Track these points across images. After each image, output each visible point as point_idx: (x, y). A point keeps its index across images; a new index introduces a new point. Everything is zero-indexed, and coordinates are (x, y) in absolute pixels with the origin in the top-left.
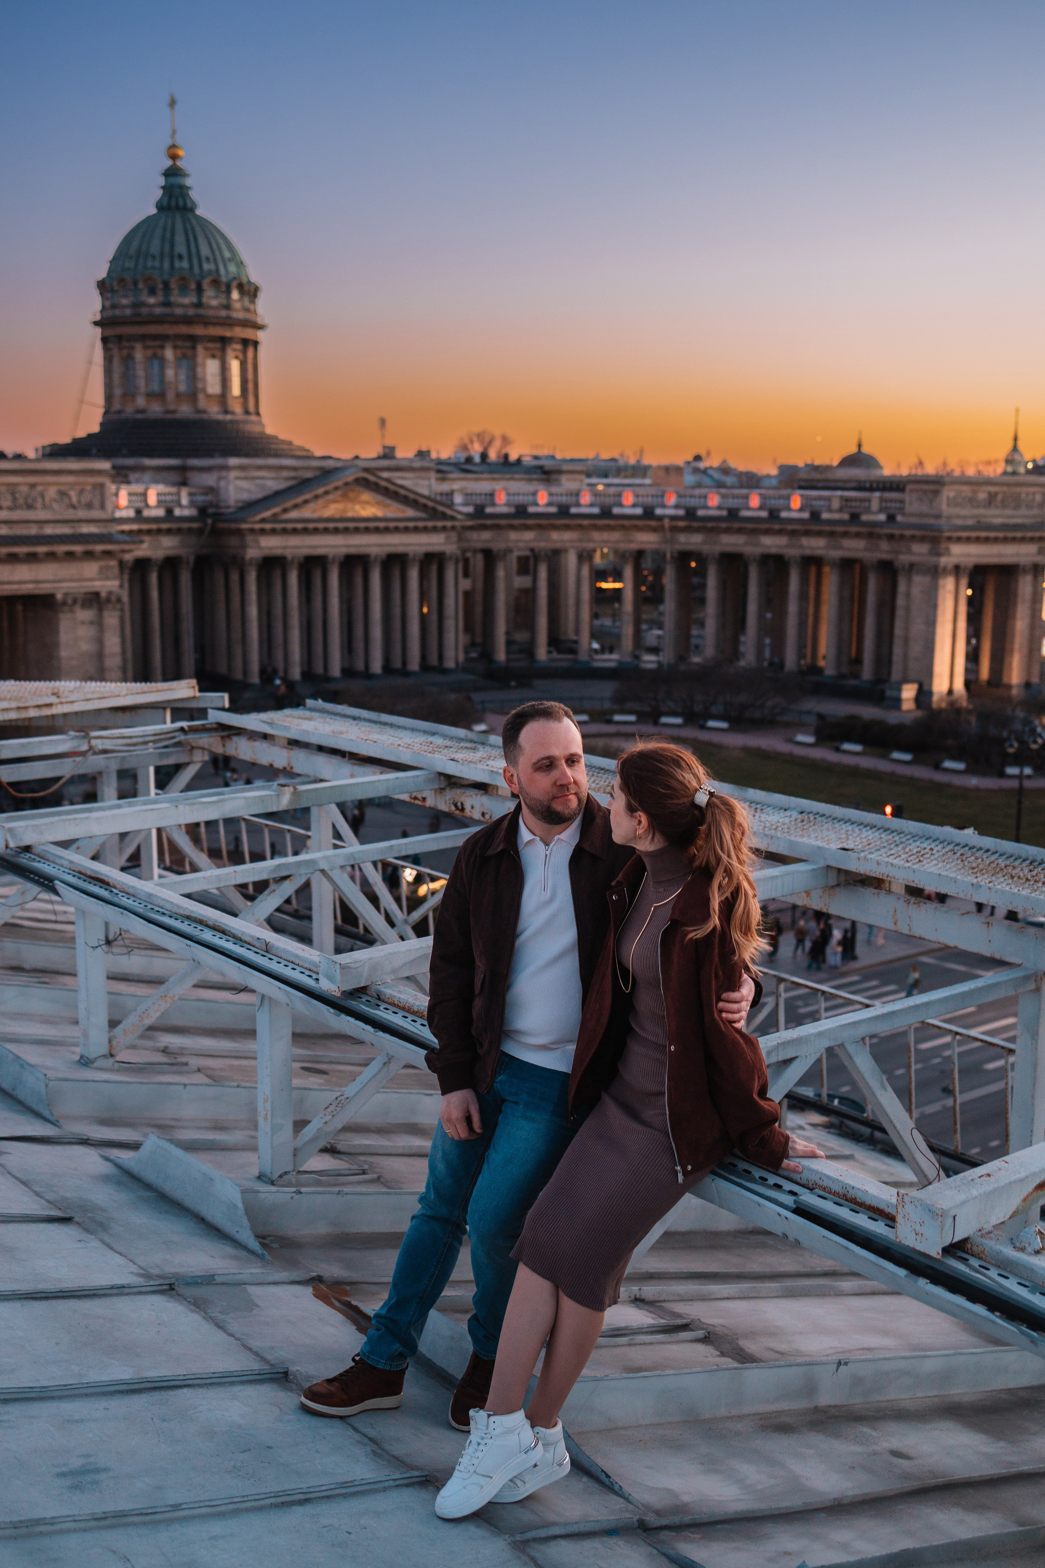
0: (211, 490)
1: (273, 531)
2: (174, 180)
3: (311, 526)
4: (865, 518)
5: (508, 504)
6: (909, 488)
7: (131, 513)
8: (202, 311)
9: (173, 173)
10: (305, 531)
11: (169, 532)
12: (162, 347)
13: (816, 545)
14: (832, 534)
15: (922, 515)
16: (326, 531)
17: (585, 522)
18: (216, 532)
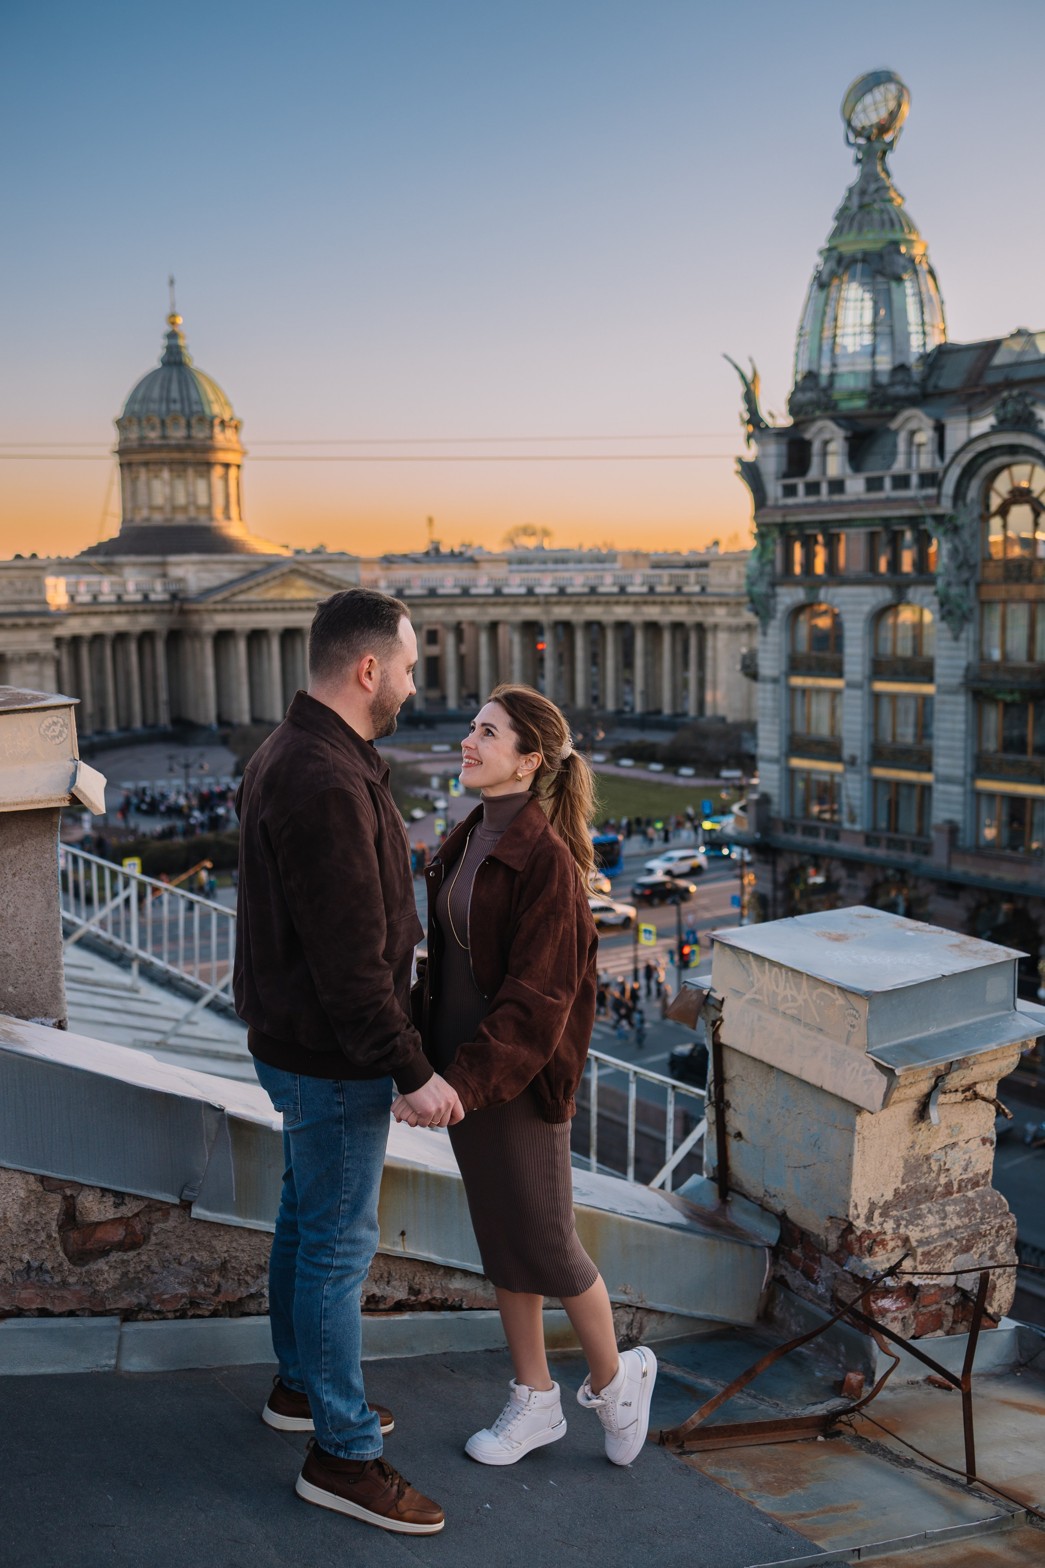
0: (181, 580)
1: (224, 611)
2: (173, 342)
3: (254, 606)
4: (686, 589)
5: (422, 587)
6: (712, 564)
7: (113, 598)
8: (189, 442)
9: (172, 336)
10: (250, 610)
11: (145, 612)
12: (161, 470)
13: (653, 613)
14: (663, 603)
15: (720, 586)
16: (267, 610)
17: (481, 600)
18: (183, 612)
